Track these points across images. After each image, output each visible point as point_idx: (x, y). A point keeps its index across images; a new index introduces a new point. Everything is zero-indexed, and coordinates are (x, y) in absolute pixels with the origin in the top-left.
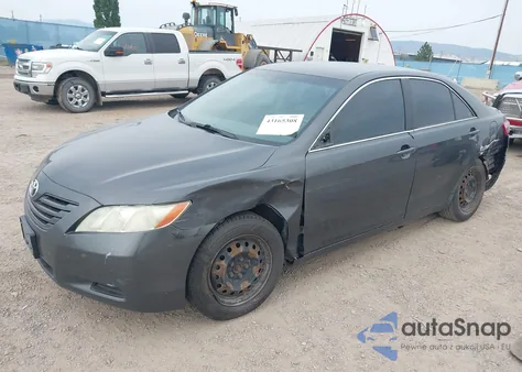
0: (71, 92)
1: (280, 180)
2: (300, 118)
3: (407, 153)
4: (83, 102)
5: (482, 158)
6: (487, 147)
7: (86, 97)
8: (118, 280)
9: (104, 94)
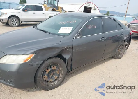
0: (12, 21)
1: (65, 47)
2: (71, 28)
3: (103, 39)
4: (16, 24)
5: (124, 41)
6: (126, 38)
7: (16, 23)
8: (12, 79)
9: (22, 22)
